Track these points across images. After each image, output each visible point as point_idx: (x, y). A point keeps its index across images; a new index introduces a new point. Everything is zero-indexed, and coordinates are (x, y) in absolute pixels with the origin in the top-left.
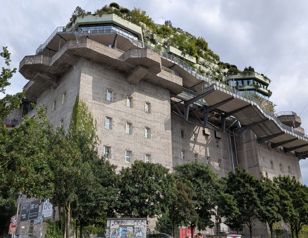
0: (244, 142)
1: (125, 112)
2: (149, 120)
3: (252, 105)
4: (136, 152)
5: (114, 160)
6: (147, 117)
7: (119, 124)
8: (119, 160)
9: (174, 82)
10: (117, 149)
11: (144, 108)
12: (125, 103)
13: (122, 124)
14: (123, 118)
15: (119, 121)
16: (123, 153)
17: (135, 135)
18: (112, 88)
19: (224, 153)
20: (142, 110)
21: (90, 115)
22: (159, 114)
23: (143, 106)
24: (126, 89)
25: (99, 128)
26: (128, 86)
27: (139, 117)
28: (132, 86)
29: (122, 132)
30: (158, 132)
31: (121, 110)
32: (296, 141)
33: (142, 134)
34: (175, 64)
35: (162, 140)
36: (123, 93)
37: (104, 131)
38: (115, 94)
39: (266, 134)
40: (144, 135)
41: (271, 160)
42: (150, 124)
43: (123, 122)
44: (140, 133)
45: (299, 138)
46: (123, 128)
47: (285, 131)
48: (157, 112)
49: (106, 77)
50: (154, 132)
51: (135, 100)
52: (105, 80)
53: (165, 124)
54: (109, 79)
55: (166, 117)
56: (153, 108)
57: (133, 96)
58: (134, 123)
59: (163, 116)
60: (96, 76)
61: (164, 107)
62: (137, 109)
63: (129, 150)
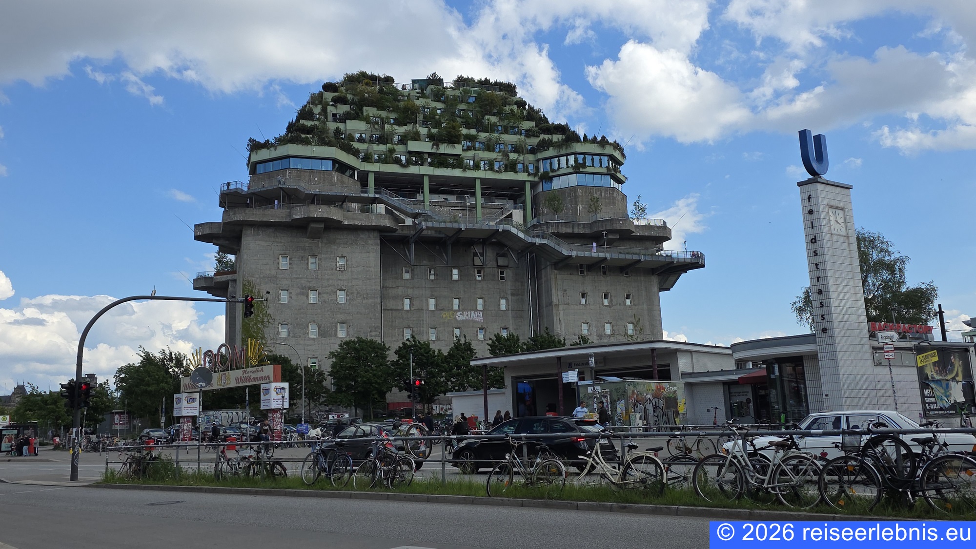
0: (543, 268)
1: (307, 278)
2: (344, 280)
3: (501, 230)
4: (324, 323)
5: (292, 337)
6: (340, 277)
7: (297, 294)
8: (300, 336)
9: (374, 224)
10: (297, 324)
11: (336, 265)
12: (306, 267)
13: (302, 294)
14: (304, 285)
15: (299, 290)
16: (305, 327)
17: (321, 304)
18: (287, 251)
20: (332, 269)
21: (259, 292)
22: (360, 269)
23: (334, 264)
24: (307, 248)
25: (271, 305)
26: (310, 243)
27: (328, 280)
28: (315, 241)
29: (304, 303)
30: (357, 293)
31: (301, 276)
33: (332, 300)
34: (376, 198)
35: (365, 301)
36: (302, 255)
37: (278, 307)
38: (290, 259)
40: (337, 300)
41: (581, 290)
42: (346, 284)
43: (304, 291)
44: (330, 299)
45: (609, 259)
46: (306, 298)
47: (574, 254)
48: (357, 266)
49: (277, 240)
50: (352, 293)
51: (321, 259)
52: (276, 244)
53: (370, 279)
54: (281, 242)
55: (372, 269)
56: (349, 263)
57: (319, 253)
58: (320, 288)
59: (368, 269)
60: (263, 243)
61: (369, 257)
62: (325, 270)
63: (314, 323)
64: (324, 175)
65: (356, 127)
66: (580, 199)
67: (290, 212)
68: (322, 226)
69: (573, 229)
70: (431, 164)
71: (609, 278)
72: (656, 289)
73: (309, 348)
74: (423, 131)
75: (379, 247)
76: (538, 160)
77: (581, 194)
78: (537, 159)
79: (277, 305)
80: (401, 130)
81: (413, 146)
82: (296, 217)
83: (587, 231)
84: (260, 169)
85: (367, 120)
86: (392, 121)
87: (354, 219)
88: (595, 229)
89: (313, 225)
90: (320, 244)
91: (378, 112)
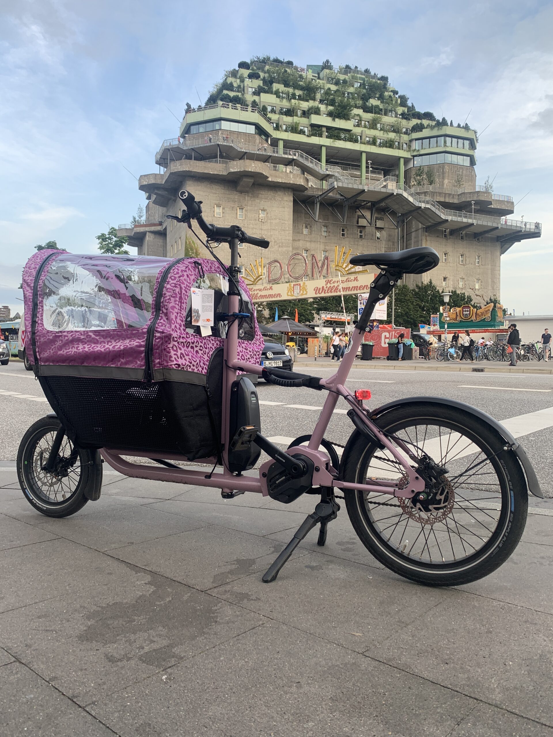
0: (413, 230)
2: (264, 230)
3: (395, 194)
6: (262, 227)
9: (291, 182)
11: (259, 216)
12: (235, 216)
18: (221, 202)
19: (387, 246)
20: (256, 220)
22: (277, 221)
23: (257, 215)
24: (236, 200)
26: (239, 196)
27: (253, 228)
28: (243, 195)
30: (275, 241)
32: (472, 227)
34: (293, 159)
35: (280, 249)
36: (233, 206)
38: (223, 208)
39: (430, 222)
41: (444, 251)
42: (266, 233)
45: (475, 224)
47: (450, 218)
48: (275, 219)
49: (213, 191)
51: (247, 210)
52: (212, 195)
53: (284, 231)
54: (216, 193)
55: (286, 222)
56: (269, 215)
57: (245, 205)
59: (283, 222)
60: (201, 193)
61: (284, 211)
62: (250, 220)
64: (249, 137)
65: (268, 99)
66: (447, 175)
67: (226, 166)
68: (252, 180)
69: (445, 198)
70: (327, 137)
71: (465, 242)
72: (498, 253)
74: (323, 107)
75: (292, 203)
76: (411, 141)
77: (447, 171)
78: (410, 139)
80: (305, 105)
81: (315, 119)
82: (232, 170)
83: (456, 201)
84: (194, 129)
85: (277, 94)
86: (297, 97)
87: (276, 177)
88: (464, 200)
89: (245, 180)
90: (246, 198)
91: (285, 88)
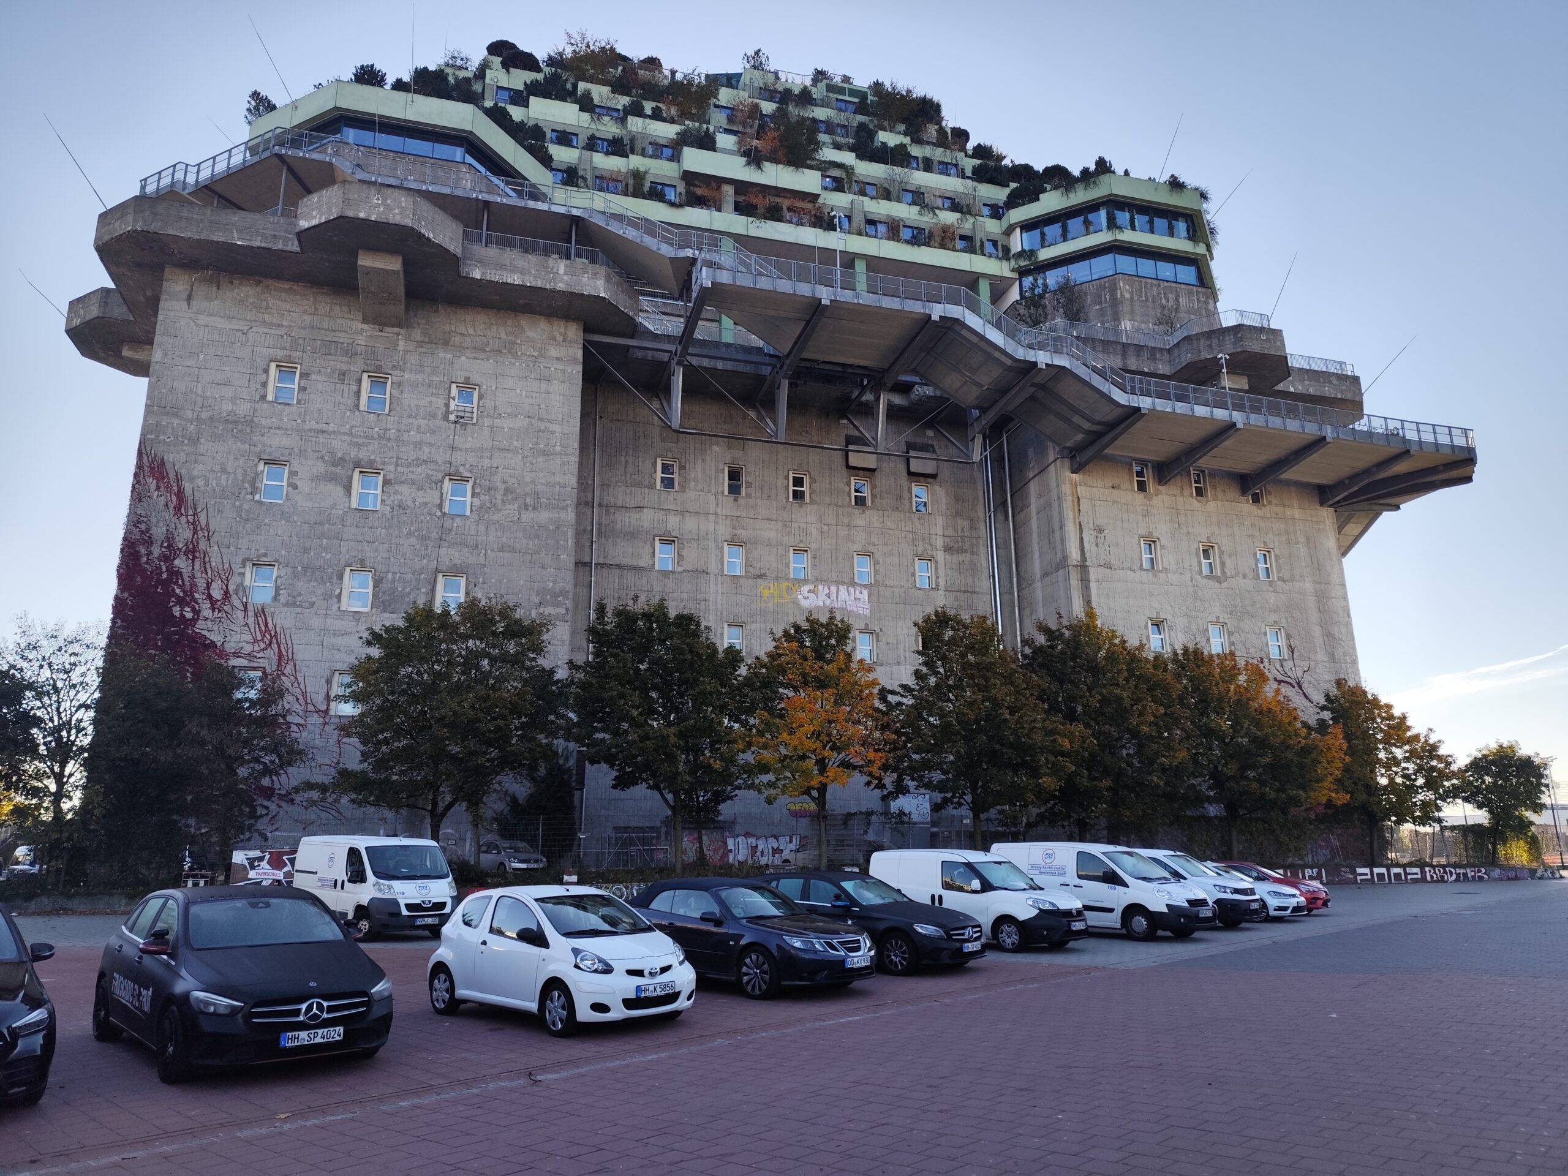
1: (351, 434)
2: (467, 450)
3: (935, 317)
4: (396, 569)
5: (287, 605)
6: (456, 440)
7: (317, 479)
8: (312, 605)
9: (561, 286)
10: (305, 569)
11: (447, 406)
12: (350, 402)
13: (333, 478)
14: (339, 455)
15: (321, 468)
16: (331, 578)
17: (392, 512)
18: (294, 354)
20: (433, 416)
22: (520, 422)
23: (441, 402)
24: (359, 349)
25: (225, 504)
26: (371, 336)
27: (418, 445)
28: (389, 332)
29: (333, 506)
30: (506, 490)
31: (331, 427)
32: (1235, 439)
33: (426, 504)
35: (526, 516)
36: (344, 367)
37: (249, 511)
38: (305, 376)
39: (1079, 429)
40: (440, 506)
42: (471, 459)
43: (339, 470)
44: (419, 500)
45: (1239, 425)
46: (339, 491)
47: (1146, 403)
48: (512, 415)
49: (267, 317)
50: (490, 489)
51: (400, 384)
52: (261, 330)
53: (545, 454)
54: (279, 326)
55: (556, 428)
56: (488, 403)
57: (394, 367)
58: (392, 468)
59: (542, 426)
60: (220, 323)
61: (548, 392)
62: (409, 416)
63: (361, 565)
65: (553, 115)
67: (296, 219)
69: (1124, 357)
70: (738, 209)
71: (1212, 506)
72: (1330, 542)
73: (339, 641)
75: (580, 368)
76: (1007, 232)
78: (1004, 227)
79: (246, 506)
81: (695, 160)
82: (305, 224)
85: (584, 103)
86: (648, 113)
87: (501, 267)
90: (401, 343)
91: (614, 94)
